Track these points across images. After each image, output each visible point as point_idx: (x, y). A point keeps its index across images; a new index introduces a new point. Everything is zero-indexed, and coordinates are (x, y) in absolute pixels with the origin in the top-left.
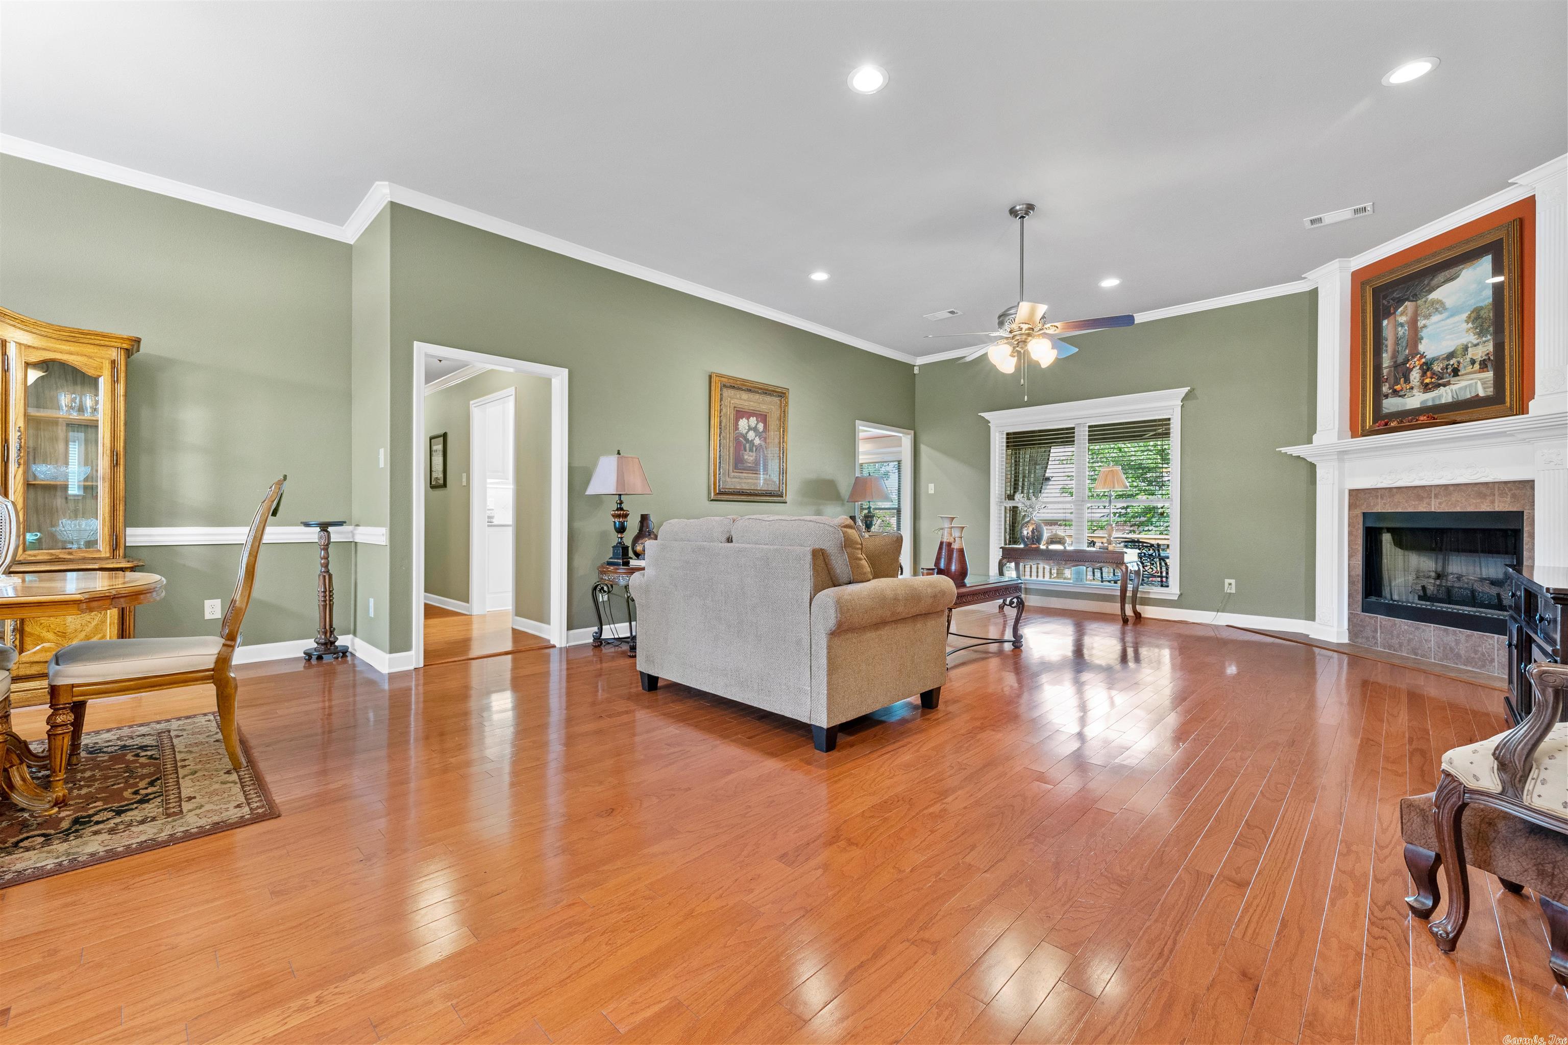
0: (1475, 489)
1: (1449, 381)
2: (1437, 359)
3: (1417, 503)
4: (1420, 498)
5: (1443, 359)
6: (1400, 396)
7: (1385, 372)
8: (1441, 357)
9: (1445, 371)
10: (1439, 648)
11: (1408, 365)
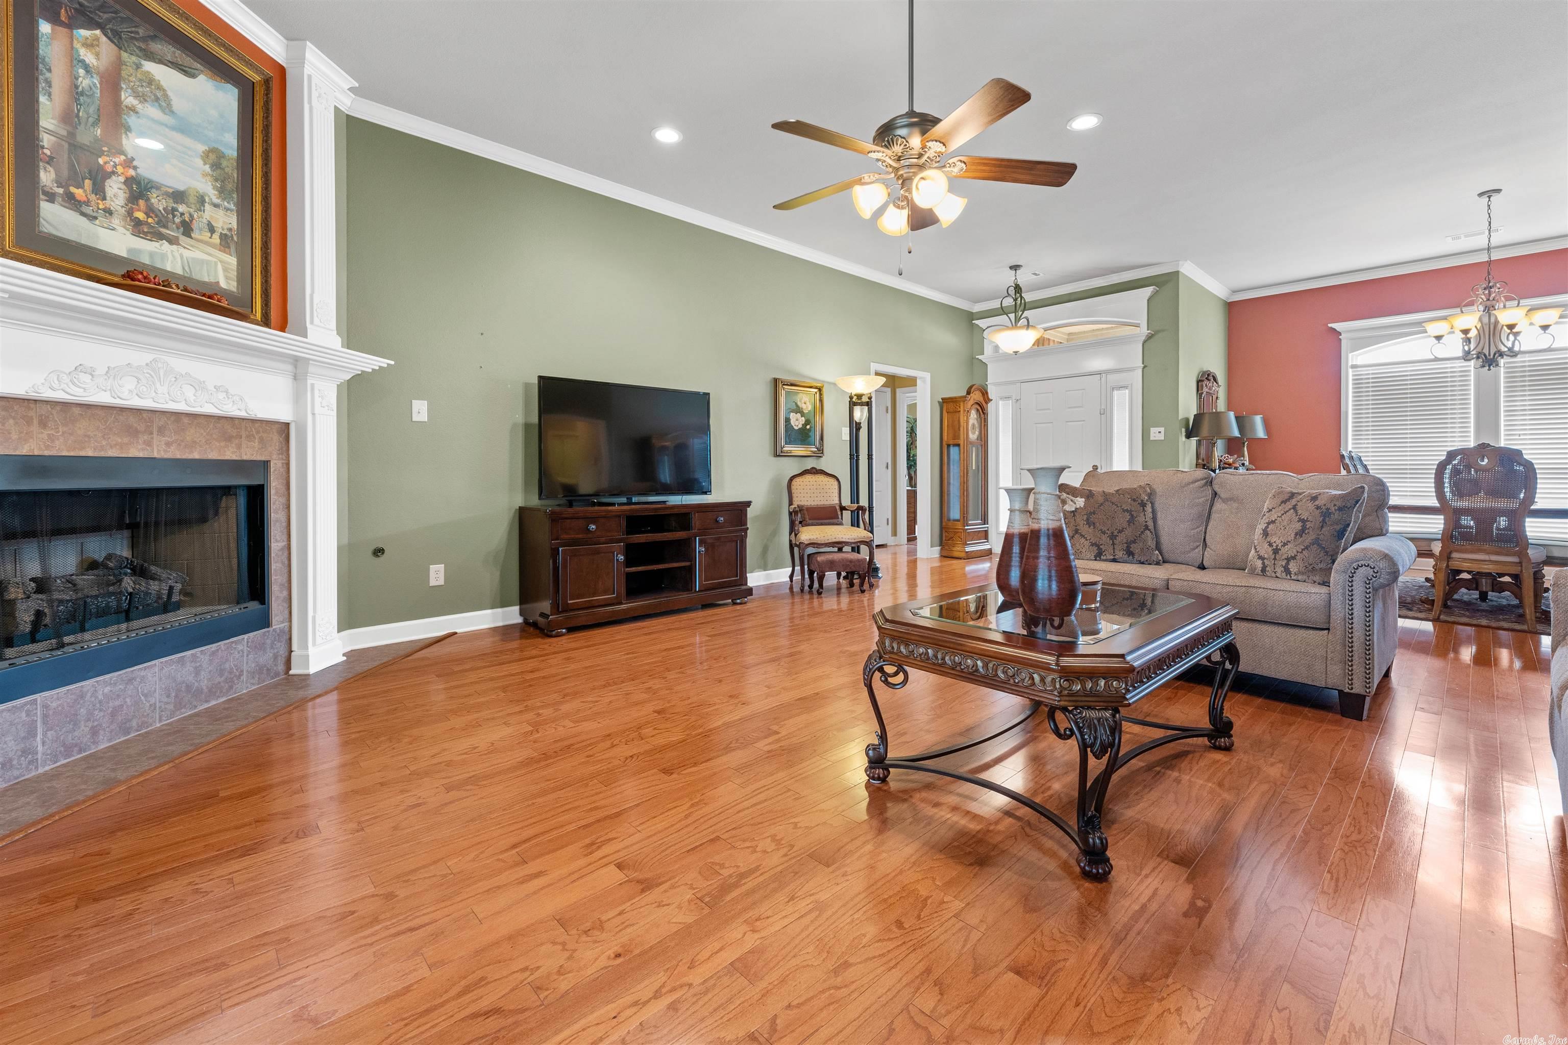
0: (219, 425)
1: (177, 238)
2: (158, 188)
3: (126, 440)
4: (133, 433)
5: (167, 194)
6: (83, 214)
7: (47, 140)
8: (164, 189)
9: (170, 216)
10: (168, 696)
11: (101, 161)
